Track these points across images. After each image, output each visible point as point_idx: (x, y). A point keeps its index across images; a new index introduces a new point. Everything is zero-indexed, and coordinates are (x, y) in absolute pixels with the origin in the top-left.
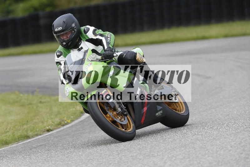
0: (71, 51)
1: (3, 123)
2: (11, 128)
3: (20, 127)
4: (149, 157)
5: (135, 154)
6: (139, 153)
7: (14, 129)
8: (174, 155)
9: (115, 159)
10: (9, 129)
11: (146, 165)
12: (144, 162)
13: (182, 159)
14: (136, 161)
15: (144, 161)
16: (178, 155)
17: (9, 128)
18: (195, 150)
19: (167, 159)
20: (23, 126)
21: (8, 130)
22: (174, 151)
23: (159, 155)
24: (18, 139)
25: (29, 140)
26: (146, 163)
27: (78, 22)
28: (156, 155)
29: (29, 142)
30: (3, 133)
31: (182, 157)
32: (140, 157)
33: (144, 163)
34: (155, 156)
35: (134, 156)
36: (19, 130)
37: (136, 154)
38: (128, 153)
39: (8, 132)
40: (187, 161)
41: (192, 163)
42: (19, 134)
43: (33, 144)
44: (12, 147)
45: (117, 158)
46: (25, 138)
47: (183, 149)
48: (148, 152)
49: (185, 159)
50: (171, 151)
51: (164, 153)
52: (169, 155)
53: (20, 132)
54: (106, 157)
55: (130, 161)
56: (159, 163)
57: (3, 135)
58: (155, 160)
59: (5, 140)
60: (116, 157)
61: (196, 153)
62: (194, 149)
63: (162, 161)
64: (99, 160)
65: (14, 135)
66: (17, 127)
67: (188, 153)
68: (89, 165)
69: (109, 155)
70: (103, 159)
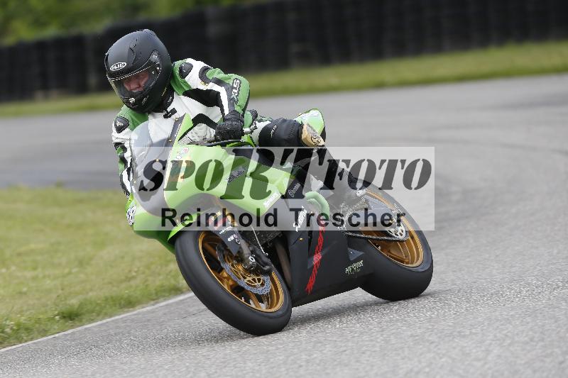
0: (150, 117)
1: (123, 257)
2: (141, 269)
3: (159, 267)
4: (451, 338)
5: (419, 331)
6: (429, 329)
7: (147, 271)
8: (509, 334)
9: (374, 342)
10: (136, 272)
11: (444, 355)
12: (439, 349)
13: (527, 343)
14: (421, 346)
15: (439, 347)
16: (517, 334)
17: (136, 269)
18: (556, 322)
19: (494, 342)
20: (167, 265)
21: (134, 274)
22: (508, 325)
23: (475, 334)
24: (156, 294)
25: (181, 297)
26: (444, 352)
27: (167, 49)
28: (468, 333)
29: (181, 301)
30: (122, 282)
31: (526, 339)
32: (430, 338)
33: (439, 351)
34: (464, 336)
35: (417, 336)
36: (159, 274)
37: (422, 330)
38: (404, 328)
39: (134, 277)
40: (538, 347)
41: (549, 351)
42: (158, 283)
43: (189, 306)
44: (144, 313)
45: (379, 340)
46: (173, 292)
47: (529, 319)
48: (450, 326)
49: (534, 344)
50: (502, 325)
51: (485, 328)
52: (498, 335)
53: (161, 277)
54: (354, 337)
55: (408, 347)
56: (474, 351)
57: (123, 285)
58: (465, 345)
59: (126, 296)
60: (378, 338)
61: (559, 329)
62: (553, 320)
63: (481, 347)
64: (337, 342)
65: (147, 286)
66: (153, 267)
67: (541, 330)
68: (315, 355)
69: (362, 333)
70: (348, 341)
